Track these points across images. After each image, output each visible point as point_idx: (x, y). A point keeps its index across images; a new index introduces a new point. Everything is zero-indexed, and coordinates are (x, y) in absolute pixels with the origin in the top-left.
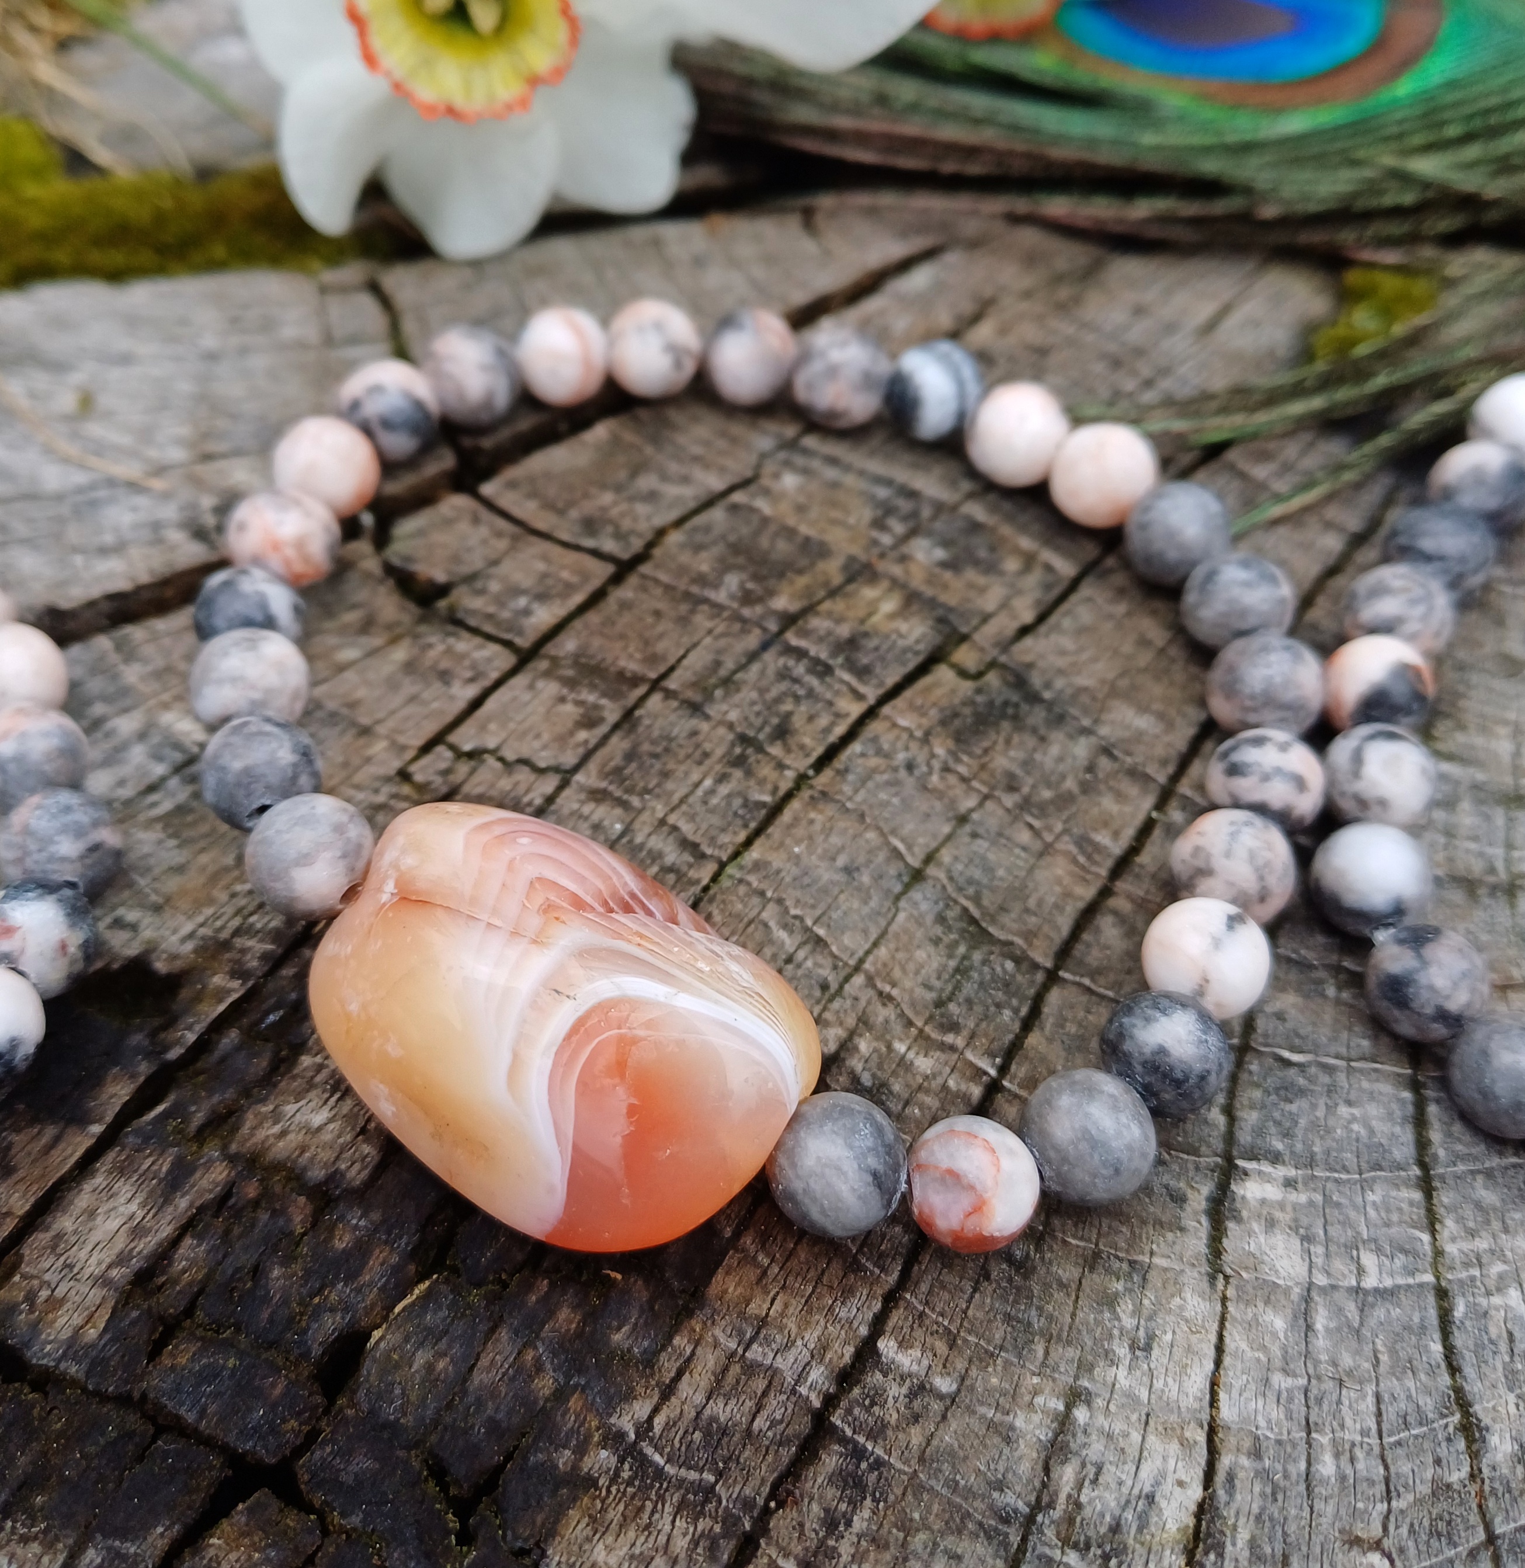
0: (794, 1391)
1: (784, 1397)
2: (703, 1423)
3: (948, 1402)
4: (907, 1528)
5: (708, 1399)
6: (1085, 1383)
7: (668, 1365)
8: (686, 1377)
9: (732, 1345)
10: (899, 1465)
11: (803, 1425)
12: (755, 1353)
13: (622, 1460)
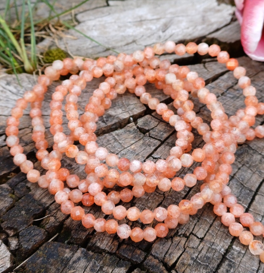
0: (219, 252)
2: (206, 257)
7: (200, 248)
8: (203, 250)
9: (209, 246)
10: (237, 263)
12: (213, 247)
13: (194, 262)
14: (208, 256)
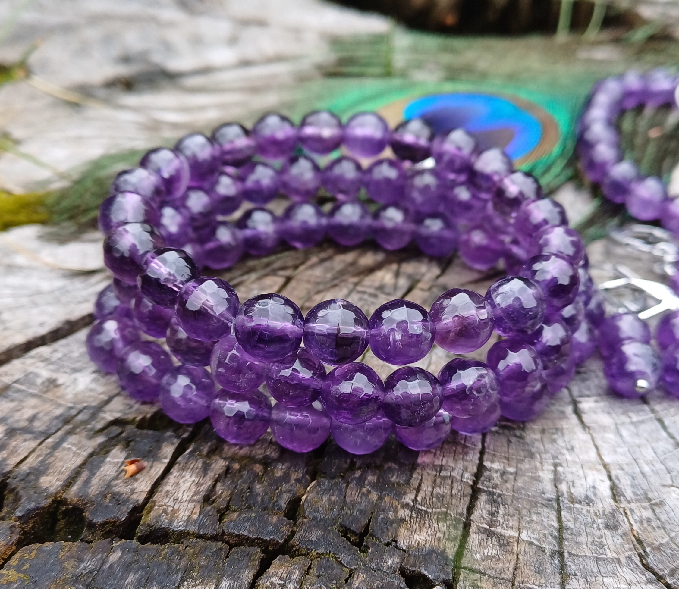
0: (462, 481)
1: (459, 483)
2: (434, 496)
3: (515, 475)
4: (517, 509)
5: (433, 489)
6: (557, 461)
7: (415, 483)
8: (423, 484)
9: (434, 473)
10: (507, 494)
11: (469, 491)
12: (443, 473)
13: (411, 512)
14: (439, 493)
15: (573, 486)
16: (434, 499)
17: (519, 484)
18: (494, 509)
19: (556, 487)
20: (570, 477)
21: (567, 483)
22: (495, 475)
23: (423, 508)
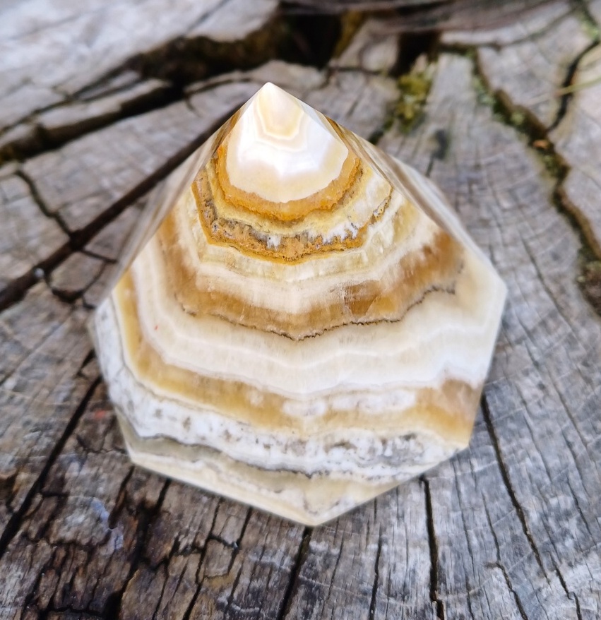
0: (280, 569)
1: (277, 572)
2: (251, 590)
3: (338, 557)
4: (333, 607)
5: (251, 581)
6: (384, 536)
7: (234, 573)
8: (242, 576)
9: (256, 559)
10: (325, 585)
11: (286, 581)
12: (265, 559)
14: (256, 588)
15: (394, 570)
16: (250, 595)
17: (340, 570)
18: (309, 606)
19: (377, 571)
20: (392, 559)
21: (389, 565)
22: (319, 559)
23: (238, 608)
